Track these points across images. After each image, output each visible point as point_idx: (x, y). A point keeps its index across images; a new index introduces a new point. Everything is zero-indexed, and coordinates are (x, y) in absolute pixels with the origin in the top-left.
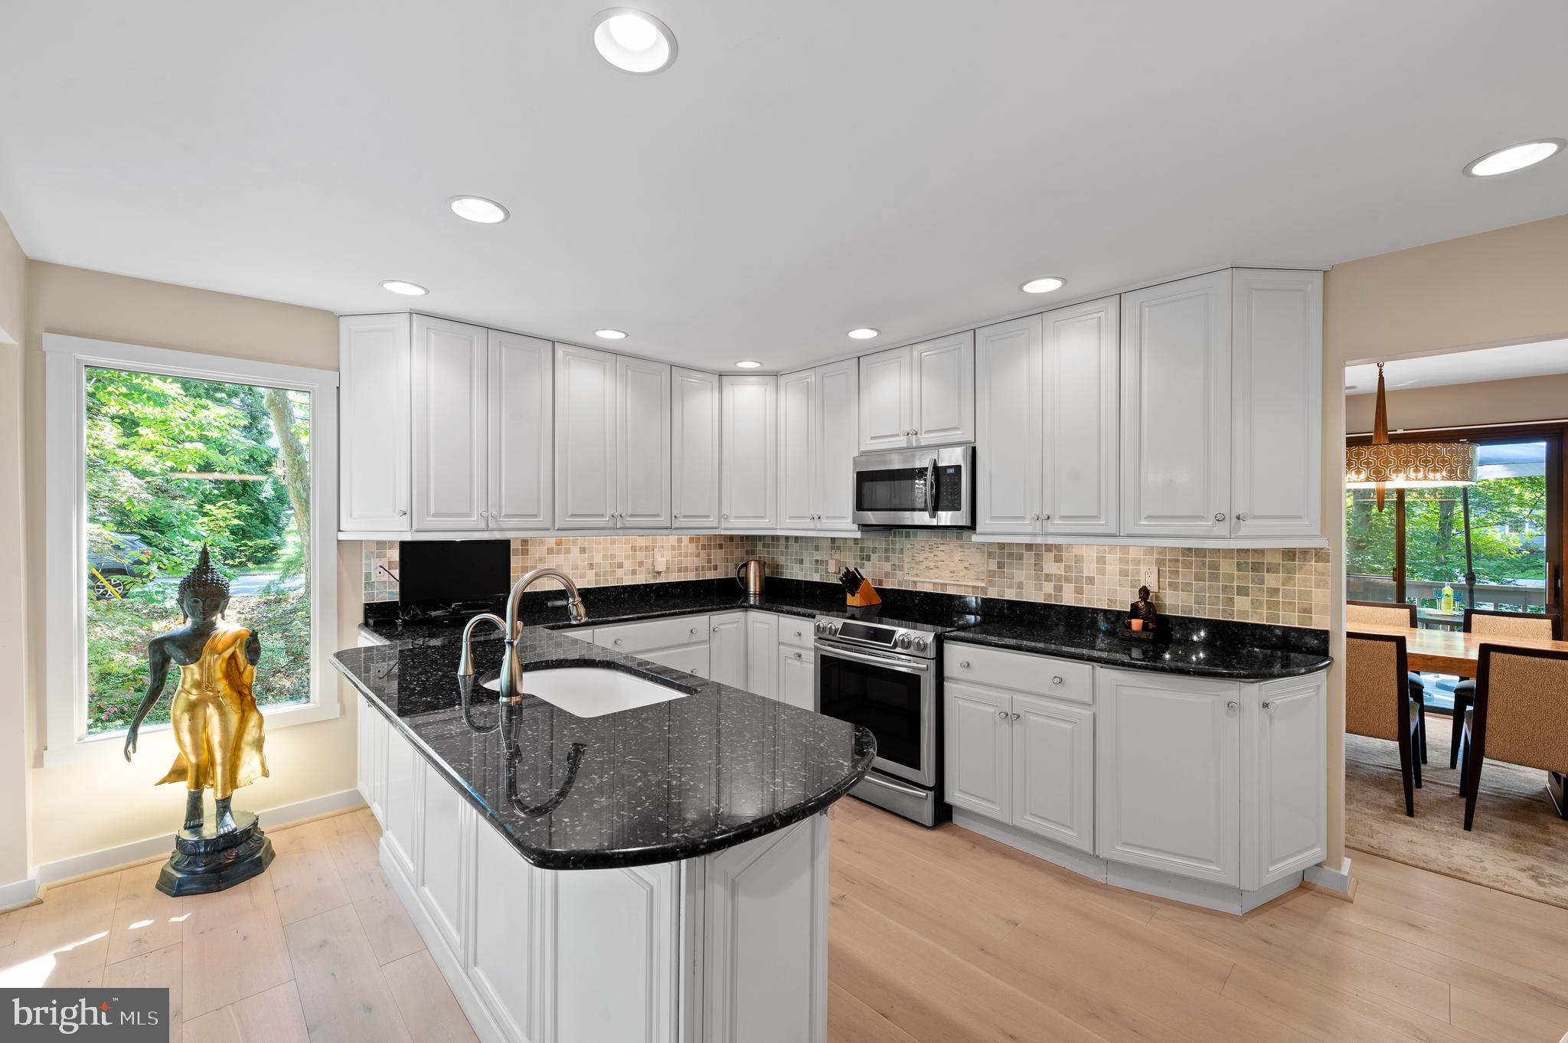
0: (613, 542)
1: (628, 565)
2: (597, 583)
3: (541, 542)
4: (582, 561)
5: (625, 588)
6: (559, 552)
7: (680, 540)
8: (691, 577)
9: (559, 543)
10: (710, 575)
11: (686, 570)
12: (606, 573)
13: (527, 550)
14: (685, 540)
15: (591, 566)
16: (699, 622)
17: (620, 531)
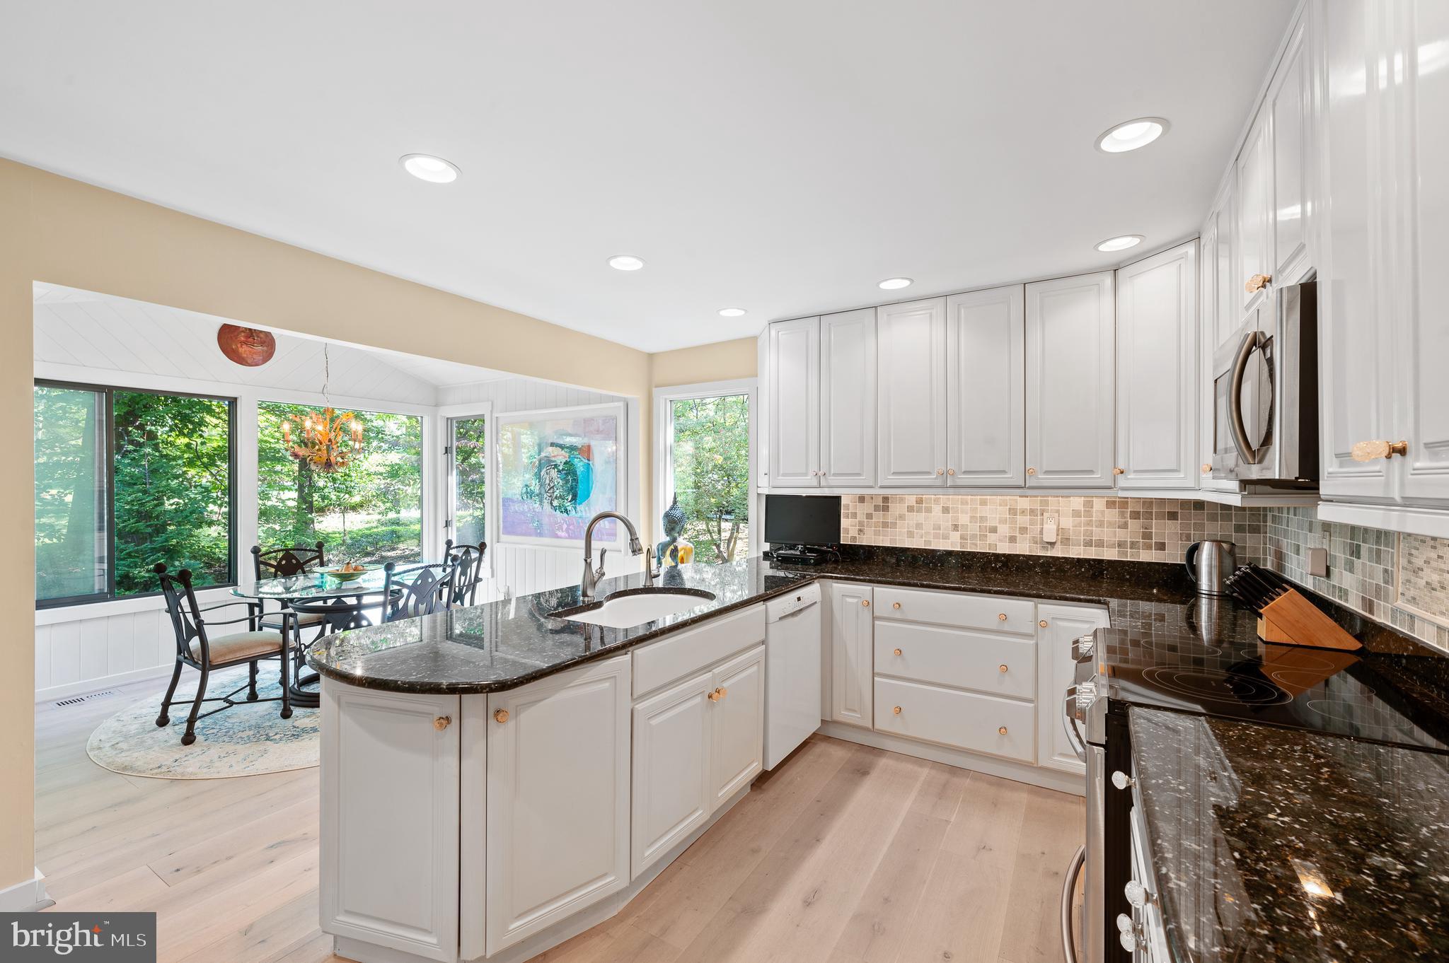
0: (983, 503)
1: (1004, 530)
2: (962, 546)
3: (902, 500)
4: (946, 521)
5: (997, 556)
6: (919, 511)
7: (1089, 504)
8: (1110, 554)
9: (920, 501)
10: (1148, 556)
11: (1100, 544)
12: (974, 536)
13: (888, 507)
14: (1099, 504)
15: (956, 528)
16: (1020, 609)
17: (951, 490)
